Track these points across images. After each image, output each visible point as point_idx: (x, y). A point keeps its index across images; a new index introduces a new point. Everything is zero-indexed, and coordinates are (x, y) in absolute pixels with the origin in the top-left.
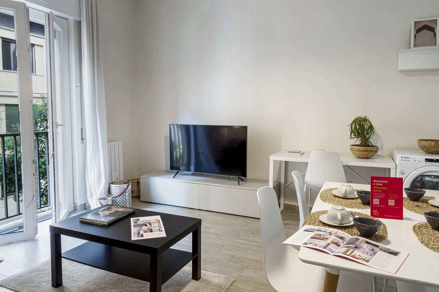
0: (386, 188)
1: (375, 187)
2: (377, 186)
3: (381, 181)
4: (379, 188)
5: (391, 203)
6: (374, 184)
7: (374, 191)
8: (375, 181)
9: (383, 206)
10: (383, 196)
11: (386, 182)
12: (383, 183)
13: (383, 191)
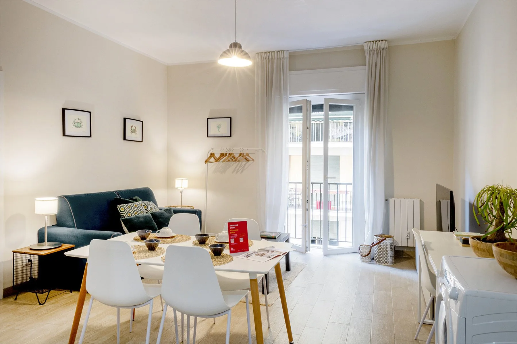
0: (237, 230)
1: (231, 230)
2: (232, 229)
3: (234, 225)
4: (233, 230)
5: (241, 240)
6: (230, 228)
7: (231, 233)
8: (230, 226)
9: (237, 244)
10: (236, 236)
11: (237, 225)
12: (235, 227)
13: (236, 232)
